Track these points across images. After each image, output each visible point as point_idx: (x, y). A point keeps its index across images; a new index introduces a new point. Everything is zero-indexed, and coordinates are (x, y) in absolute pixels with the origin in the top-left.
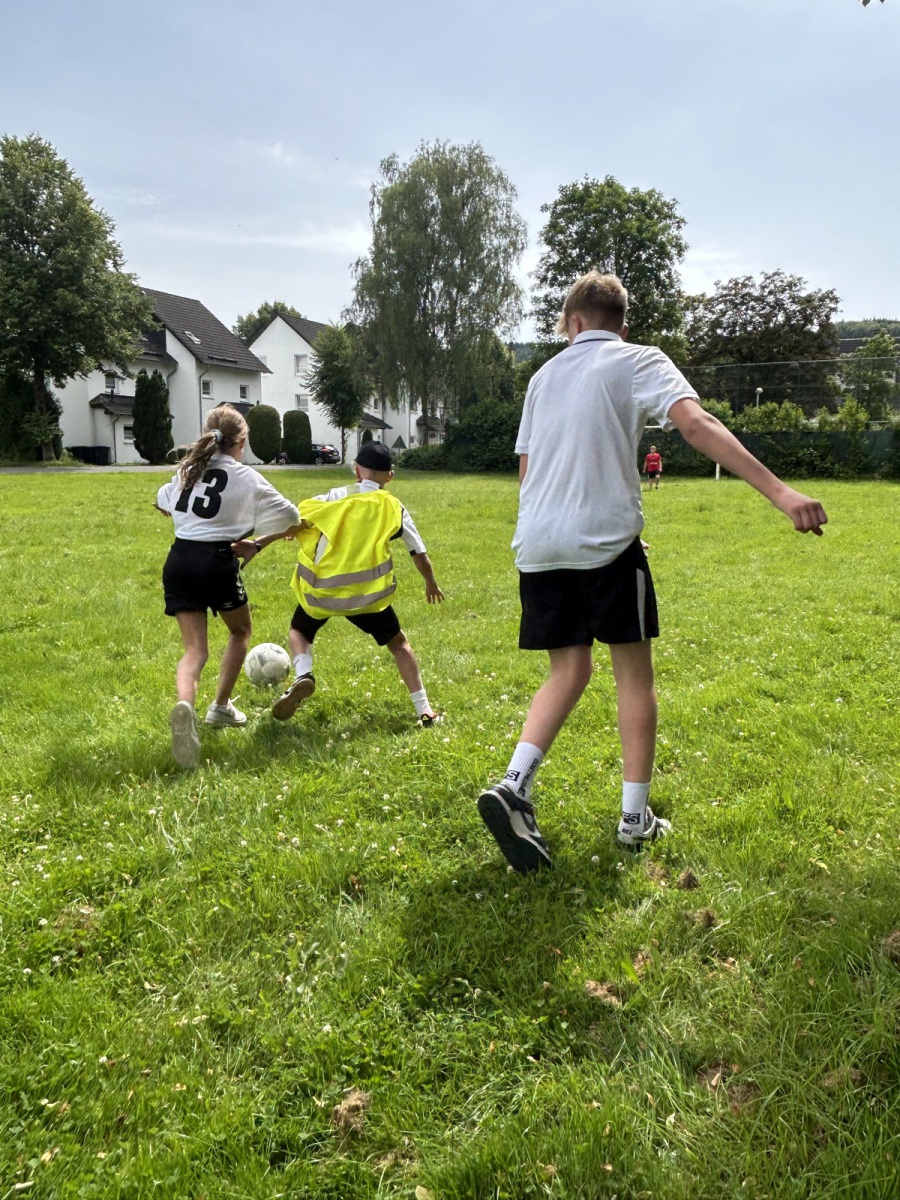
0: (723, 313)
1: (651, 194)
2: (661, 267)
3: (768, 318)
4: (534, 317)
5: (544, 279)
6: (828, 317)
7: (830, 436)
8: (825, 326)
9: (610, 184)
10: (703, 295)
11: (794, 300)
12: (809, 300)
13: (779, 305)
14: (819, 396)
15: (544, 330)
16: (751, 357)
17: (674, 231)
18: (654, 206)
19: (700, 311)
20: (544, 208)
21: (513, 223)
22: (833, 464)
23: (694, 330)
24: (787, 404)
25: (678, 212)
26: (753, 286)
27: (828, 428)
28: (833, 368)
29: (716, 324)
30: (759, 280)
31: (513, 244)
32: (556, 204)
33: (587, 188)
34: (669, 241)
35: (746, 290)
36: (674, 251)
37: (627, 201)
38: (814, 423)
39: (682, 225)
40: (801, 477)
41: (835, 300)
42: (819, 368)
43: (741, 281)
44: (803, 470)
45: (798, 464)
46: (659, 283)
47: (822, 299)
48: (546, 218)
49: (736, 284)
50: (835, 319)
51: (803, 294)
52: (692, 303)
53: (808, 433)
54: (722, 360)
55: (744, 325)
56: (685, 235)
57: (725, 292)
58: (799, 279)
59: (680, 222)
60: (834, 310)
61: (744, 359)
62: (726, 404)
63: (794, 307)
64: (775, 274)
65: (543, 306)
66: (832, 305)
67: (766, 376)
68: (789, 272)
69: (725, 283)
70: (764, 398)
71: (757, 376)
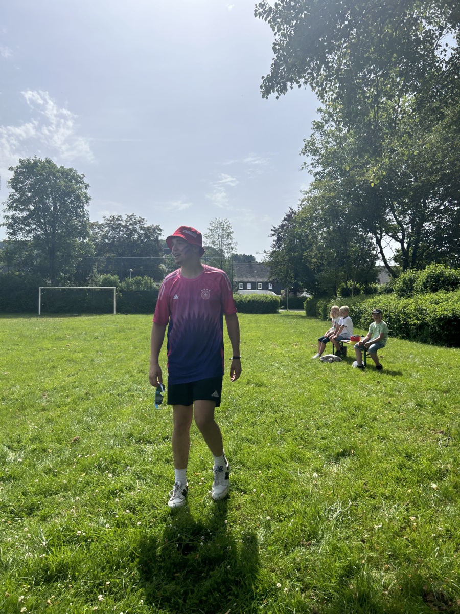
1: (71, 170)
2: (79, 207)
4: (6, 226)
5: (11, 207)
6: (157, 238)
8: (156, 241)
9: (48, 162)
10: (97, 222)
11: (141, 228)
12: (149, 228)
13: (135, 230)
15: (11, 233)
16: (123, 254)
17: (84, 190)
19: (96, 230)
20: (11, 169)
24: (146, 278)
25: (86, 180)
26: (122, 220)
28: (162, 261)
29: (105, 237)
30: (124, 218)
32: (18, 168)
33: (35, 162)
34: (82, 195)
35: (119, 222)
36: (84, 200)
37: (58, 172)
42: (155, 261)
46: (77, 214)
49: (114, 218)
50: (160, 238)
51: (146, 226)
53: (152, 291)
56: (89, 192)
57: (108, 222)
58: (143, 219)
61: (120, 255)
62: (116, 277)
64: (132, 216)
66: (159, 232)
68: (138, 216)
70: (134, 274)
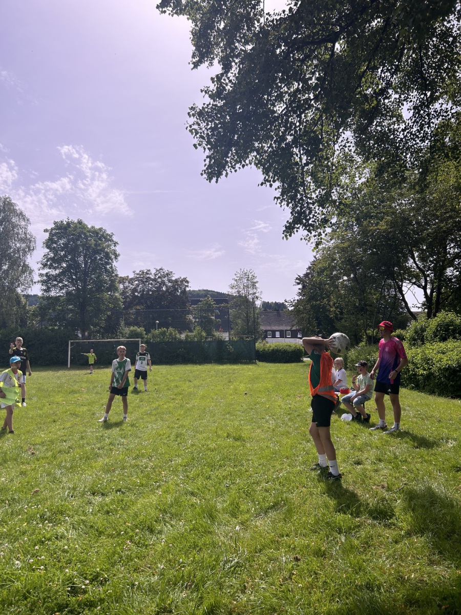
3: (158, 288)
5: (45, 265)
7: (190, 342)
9: (80, 222)
10: (128, 277)
15: (45, 290)
16: (152, 307)
17: (113, 247)
18: (102, 235)
19: (127, 284)
20: (46, 231)
21: (28, 236)
22: (193, 356)
23: (124, 293)
24: (171, 329)
25: (115, 238)
26: (151, 274)
27: (189, 339)
31: (29, 247)
32: (52, 229)
33: (68, 224)
34: (111, 252)
35: (148, 276)
36: (113, 257)
37: (89, 231)
38: (183, 337)
39: (117, 245)
40: (179, 363)
43: (145, 271)
44: (180, 360)
45: (178, 356)
46: (107, 271)
48: (47, 235)
51: (173, 279)
52: (122, 280)
53: (181, 341)
54: (138, 307)
55: (148, 291)
56: (118, 249)
58: (171, 272)
61: (149, 307)
63: (170, 284)
64: (160, 269)
65: (45, 278)
66: (186, 284)
67: (160, 316)
68: (166, 269)
69: (138, 272)
70: (160, 326)
71: (156, 315)
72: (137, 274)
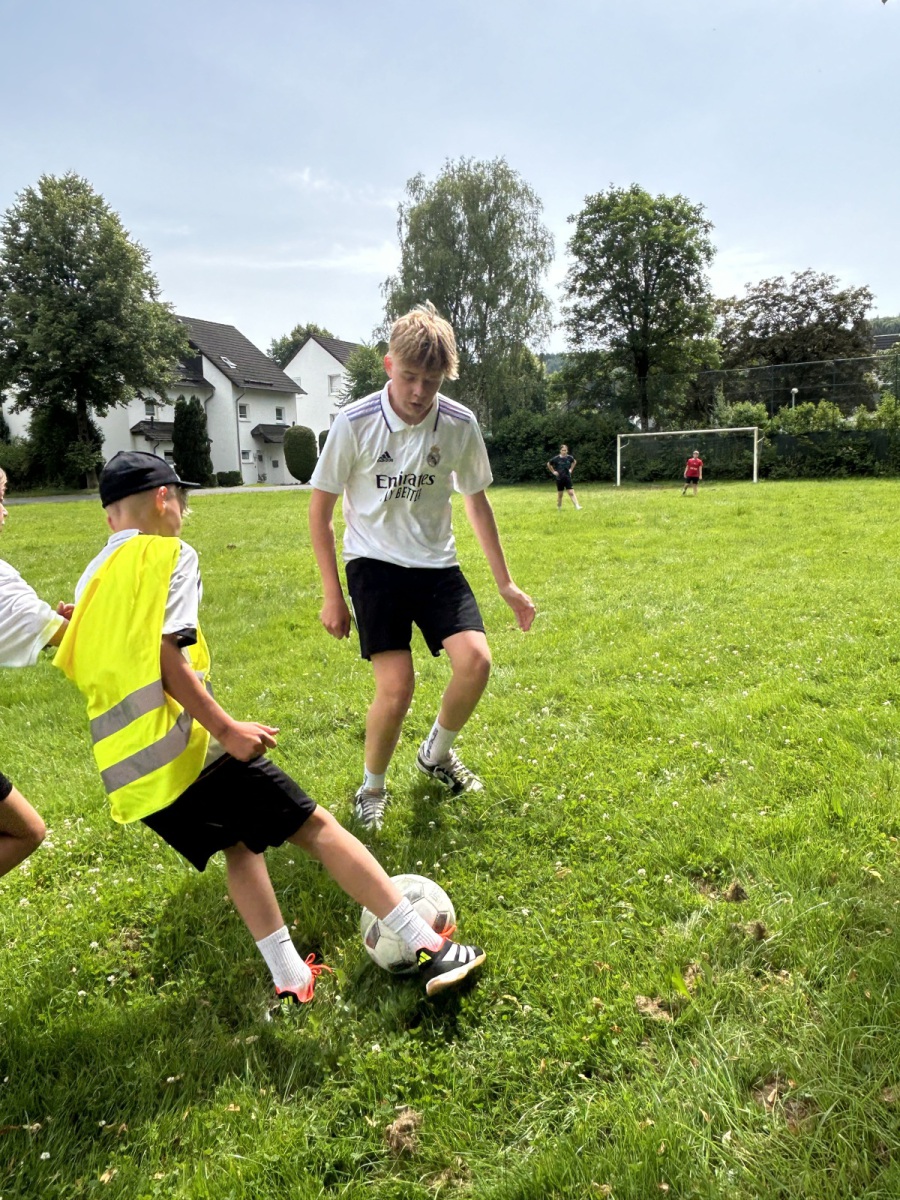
0: (755, 315)
1: (677, 199)
2: (690, 272)
3: (800, 318)
4: (564, 328)
5: (573, 289)
6: (861, 314)
7: (868, 434)
8: (860, 323)
9: (635, 192)
10: (733, 298)
11: (827, 298)
12: (842, 298)
13: (811, 304)
14: (856, 394)
15: (574, 340)
16: (785, 357)
17: (701, 236)
18: (681, 212)
19: (732, 314)
20: (571, 219)
21: (540, 235)
22: (873, 462)
23: (726, 333)
24: (823, 404)
25: (705, 216)
26: (784, 286)
27: (866, 426)
28: (869, 365)
29: (748, 326)
30: (790, 280)
31: (541, 256)
32: (582, 215)
33: (612, 198)
34: (698, 246)
35: (776, 292)
36: (702, 256)
37: (653, 208)
38: (852, 421)
39: (709, 229)
40: (840, 476)
41: (869, 296)
42: (854, 367)
43: (771, 282)
44: (843, 470)
45: (838, 462)
46: (688, 287)
47: (855, 297)
48: (572, 229)
49: (767, 285)
50: (869, 316)
51: (836, 292)
52: (723, 307)
53: (846, 432)
54: (755, 362)
55: (777, 326)
56: (713, 238)
57: (756, 294)
58: (831, 277)
59: (707, 227)
60: (867, 306)
61: (778, 360)
62: (761, 406)
63: (828, 306)
64: (805, 274)
65: (573, 316)
66: (866, 302)
67: (802, 376)
68: (820, 271)
69: (755, 285)
70: (800, 399)
71: (792, 377)
72: (755, 290)
